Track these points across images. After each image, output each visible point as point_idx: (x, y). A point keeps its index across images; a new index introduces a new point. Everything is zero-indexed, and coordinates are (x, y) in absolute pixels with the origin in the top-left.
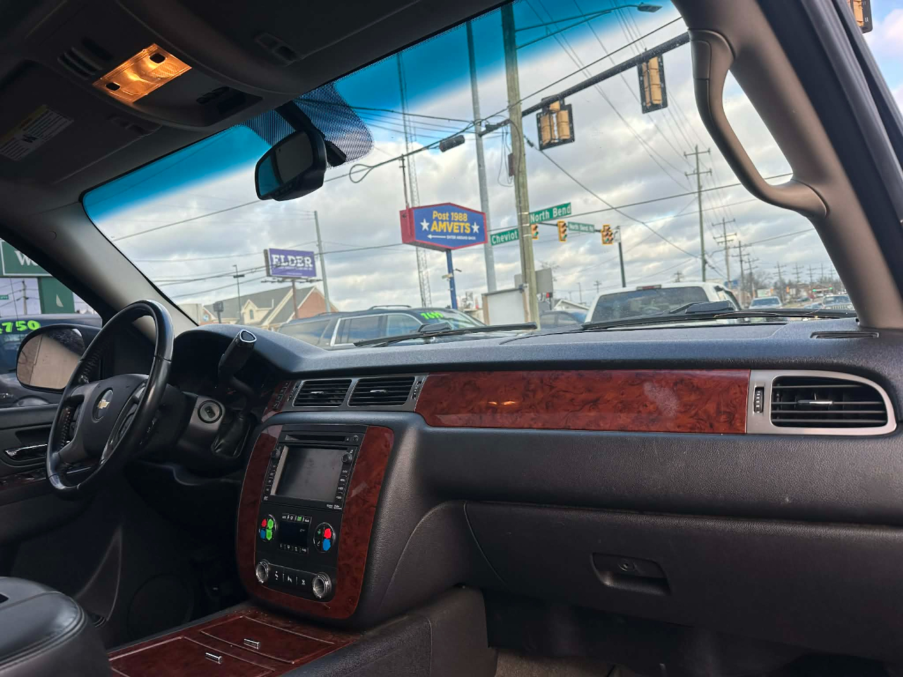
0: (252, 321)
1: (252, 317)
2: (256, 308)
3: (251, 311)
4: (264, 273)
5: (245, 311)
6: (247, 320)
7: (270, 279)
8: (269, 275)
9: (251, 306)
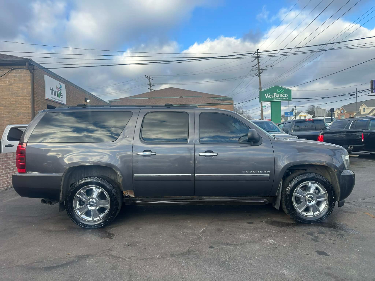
0: (364, 113)
1: (364, 111)
2: (367, 107)
3: (364, 108)
4: (370, 92)
5: (361, 109)
6: (362, 113)
7: (373, 94)
8: (372, 92)
9: (364, 106)
